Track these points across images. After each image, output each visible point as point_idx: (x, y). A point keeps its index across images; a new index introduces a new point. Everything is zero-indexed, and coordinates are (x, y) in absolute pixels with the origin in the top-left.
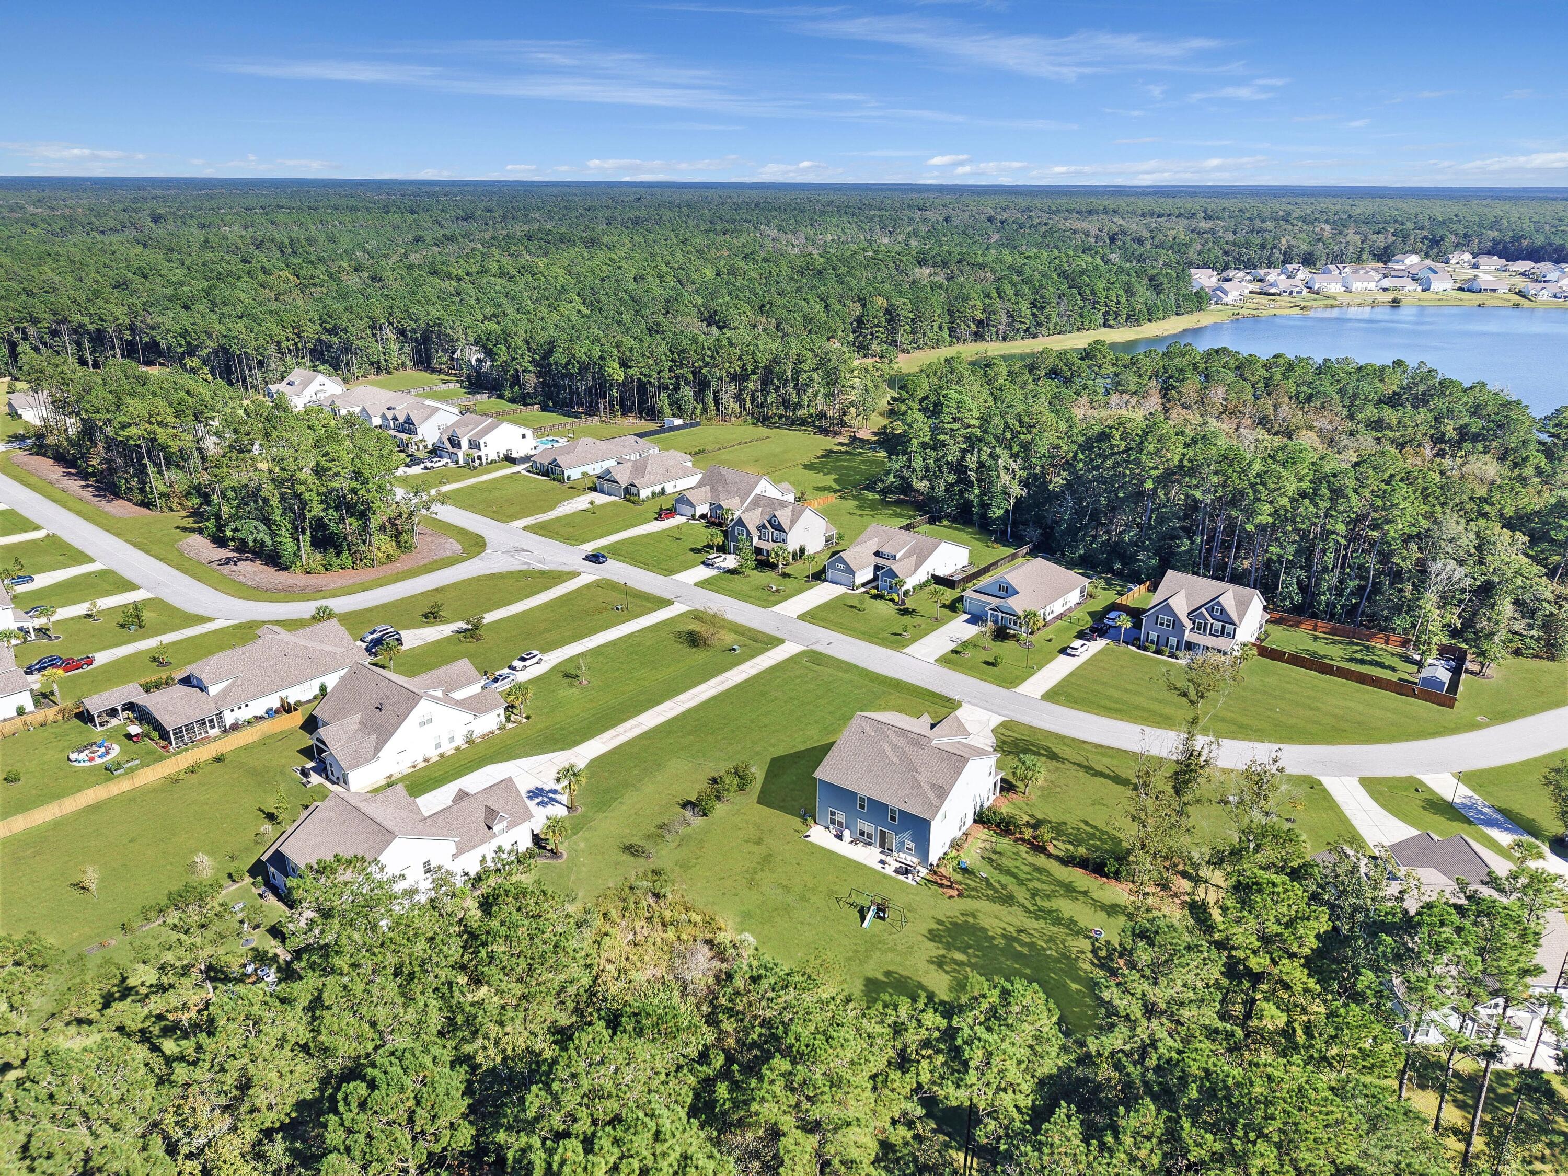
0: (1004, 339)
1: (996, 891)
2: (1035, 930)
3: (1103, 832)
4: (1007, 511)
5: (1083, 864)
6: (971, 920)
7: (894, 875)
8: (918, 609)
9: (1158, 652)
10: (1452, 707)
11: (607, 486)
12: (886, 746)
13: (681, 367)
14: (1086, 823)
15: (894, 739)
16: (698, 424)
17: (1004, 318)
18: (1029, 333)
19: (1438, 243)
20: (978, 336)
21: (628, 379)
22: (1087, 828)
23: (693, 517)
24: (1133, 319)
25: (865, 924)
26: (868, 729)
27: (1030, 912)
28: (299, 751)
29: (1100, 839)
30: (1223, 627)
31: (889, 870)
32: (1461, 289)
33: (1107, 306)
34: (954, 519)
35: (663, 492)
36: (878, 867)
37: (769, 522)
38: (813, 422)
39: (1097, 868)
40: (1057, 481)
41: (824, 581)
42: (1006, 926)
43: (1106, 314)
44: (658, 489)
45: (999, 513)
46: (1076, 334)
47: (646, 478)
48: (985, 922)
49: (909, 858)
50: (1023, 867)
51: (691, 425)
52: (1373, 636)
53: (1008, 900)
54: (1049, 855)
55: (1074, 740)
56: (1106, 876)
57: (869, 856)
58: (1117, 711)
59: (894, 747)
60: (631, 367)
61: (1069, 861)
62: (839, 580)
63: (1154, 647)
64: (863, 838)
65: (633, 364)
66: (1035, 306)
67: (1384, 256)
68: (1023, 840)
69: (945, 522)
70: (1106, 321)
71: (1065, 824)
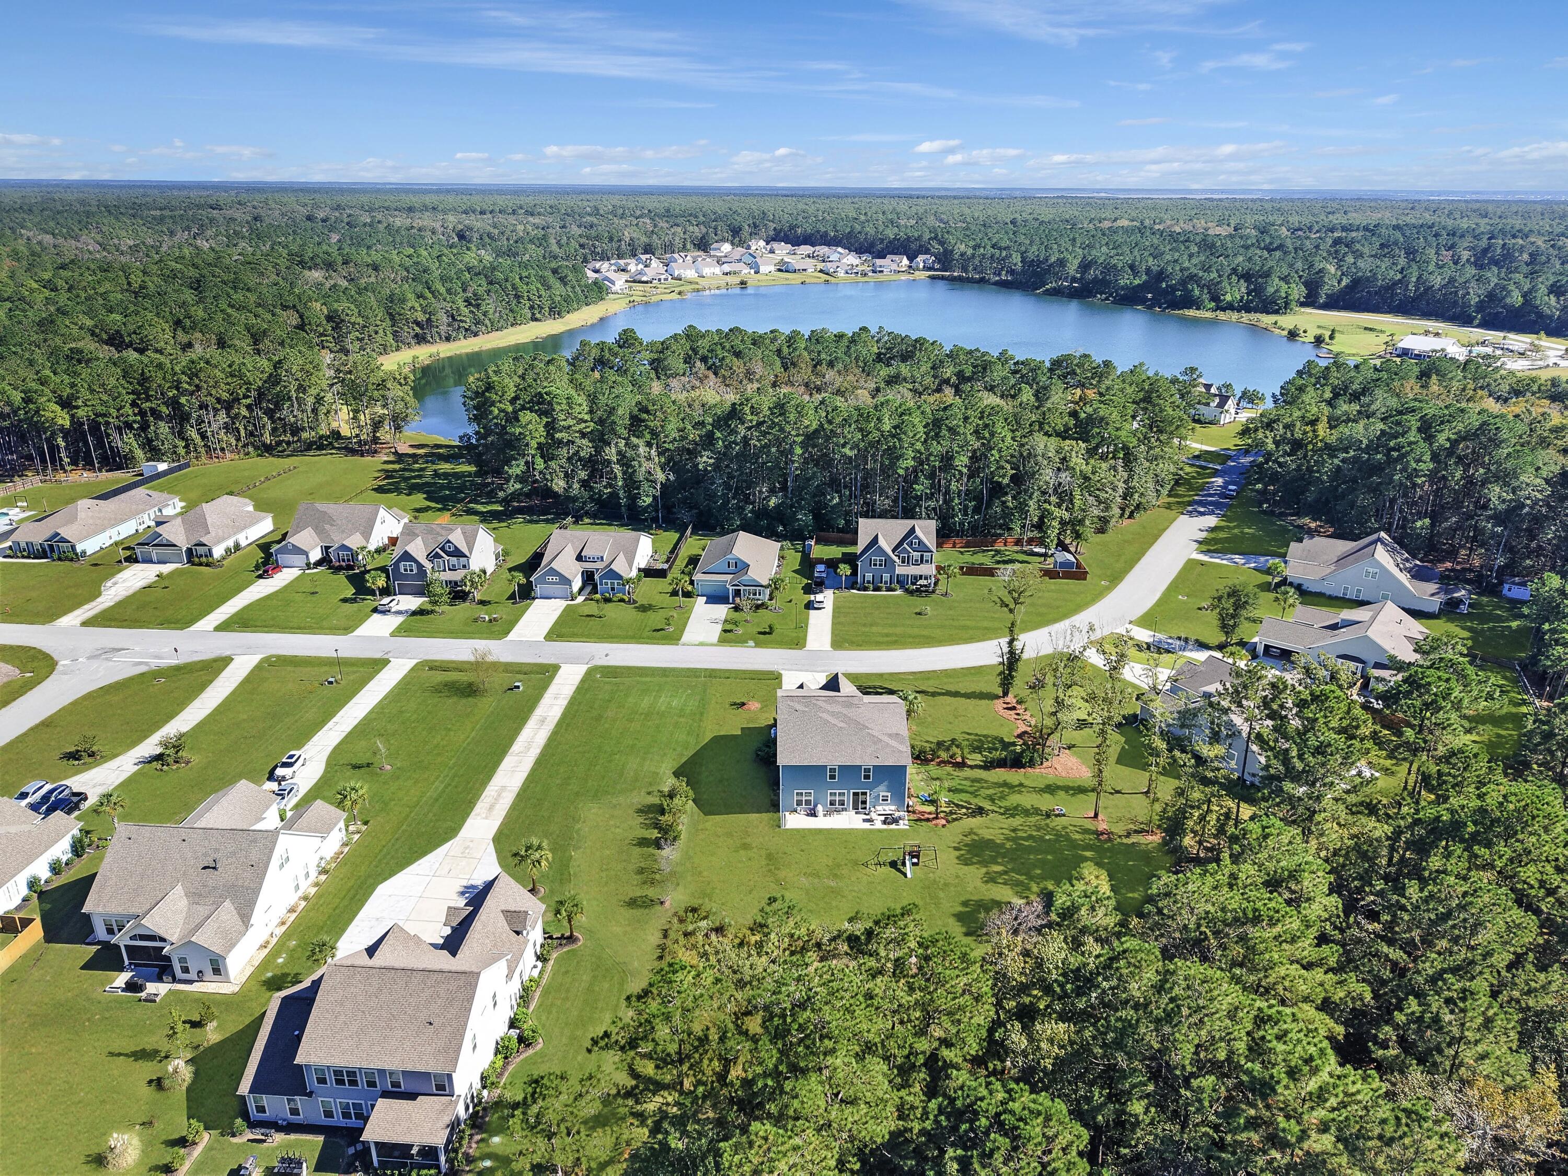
0: (448, 339)
1: (968, 809)
2: (1020, 825)
4: (655, 497)
5: (1001, 763)
6: (975, 837)
7: (885, 827)
8: (654, 603)
9: (877, 589)
10: (1085, 579)
11: (154, 553)
12: (825, 716)
13: (148, 399)
15: (828, 707)
16: (187, 465)
17: (445, 319)
18: (472, 333)
19: (738, 233)
20: (421, 339)
21: (76, 423)
23: (308, 565)
24: (556, 312)
25: (909, 875)
26: (798, 707)
27: (1003, 814)
28: (82, 968)
30: (922, 556)
31: (878, 825)
32: (780, 270)
33: (529, 300)
34: (594, 516)
35: (237, 547)
36: (867, 826)
37: (442, 549)
38: (331, 443)
39: (1016, 762)
40: (705, 460)
41: (534, 599)
42: (1001, 831)
43: (532, 308)
44: (230, 543)
45: (649, 500)
46: (511, 330)
47: (213, 534)
48: (987, 834)
49: (886, 808)
50: (964, 783)
51: (180, 468)
52: (995, 541)
53: (980, 811)
54: (971, 767)
55: (891, 674)
56: (1023, 766)
57: (849, 820)
58: (895, 642)
59: (833, 714)
60: (77, 407)
61: (989, 765)
62: (552, 594)
63: (871, 586)
64: (836, 807)
65: (80, 403)
66: (470, 304)
67: (703, 245)
68: (943, 762)
69: (587, 520)
70: (533, 314)
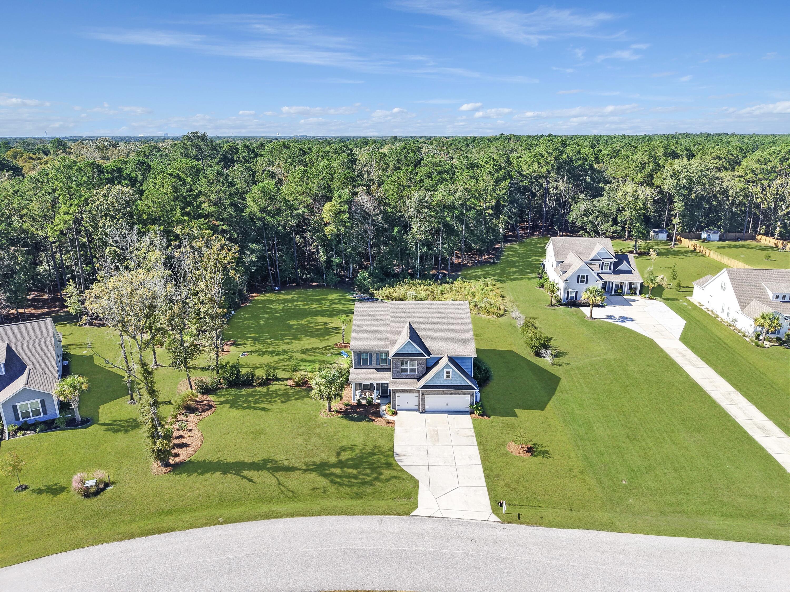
2: (283, 346)
3: (248, 408)
6: (321, 338)
14: (264, 409)
22: (262, 406)
27: (289, 352)
29: (250, 402)
42: (300, 342)
48: (313, 340)
50: (304, 368)
53: (305, 352)
71: (282, 402)
